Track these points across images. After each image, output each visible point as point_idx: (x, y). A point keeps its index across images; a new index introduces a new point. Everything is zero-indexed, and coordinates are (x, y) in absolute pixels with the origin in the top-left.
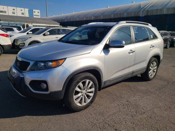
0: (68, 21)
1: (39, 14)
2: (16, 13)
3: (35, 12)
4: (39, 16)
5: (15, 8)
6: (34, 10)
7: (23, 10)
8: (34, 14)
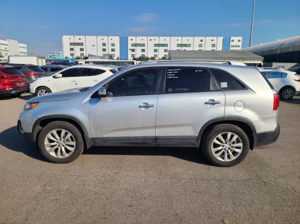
0: (282, 52)
1: (240, 44)
2: (203, 46)
3: (233, 41)
4: (238, 46)
5: (203, 38)
6: (232, 38)
7: (214, 40)
8: (232, 44)
